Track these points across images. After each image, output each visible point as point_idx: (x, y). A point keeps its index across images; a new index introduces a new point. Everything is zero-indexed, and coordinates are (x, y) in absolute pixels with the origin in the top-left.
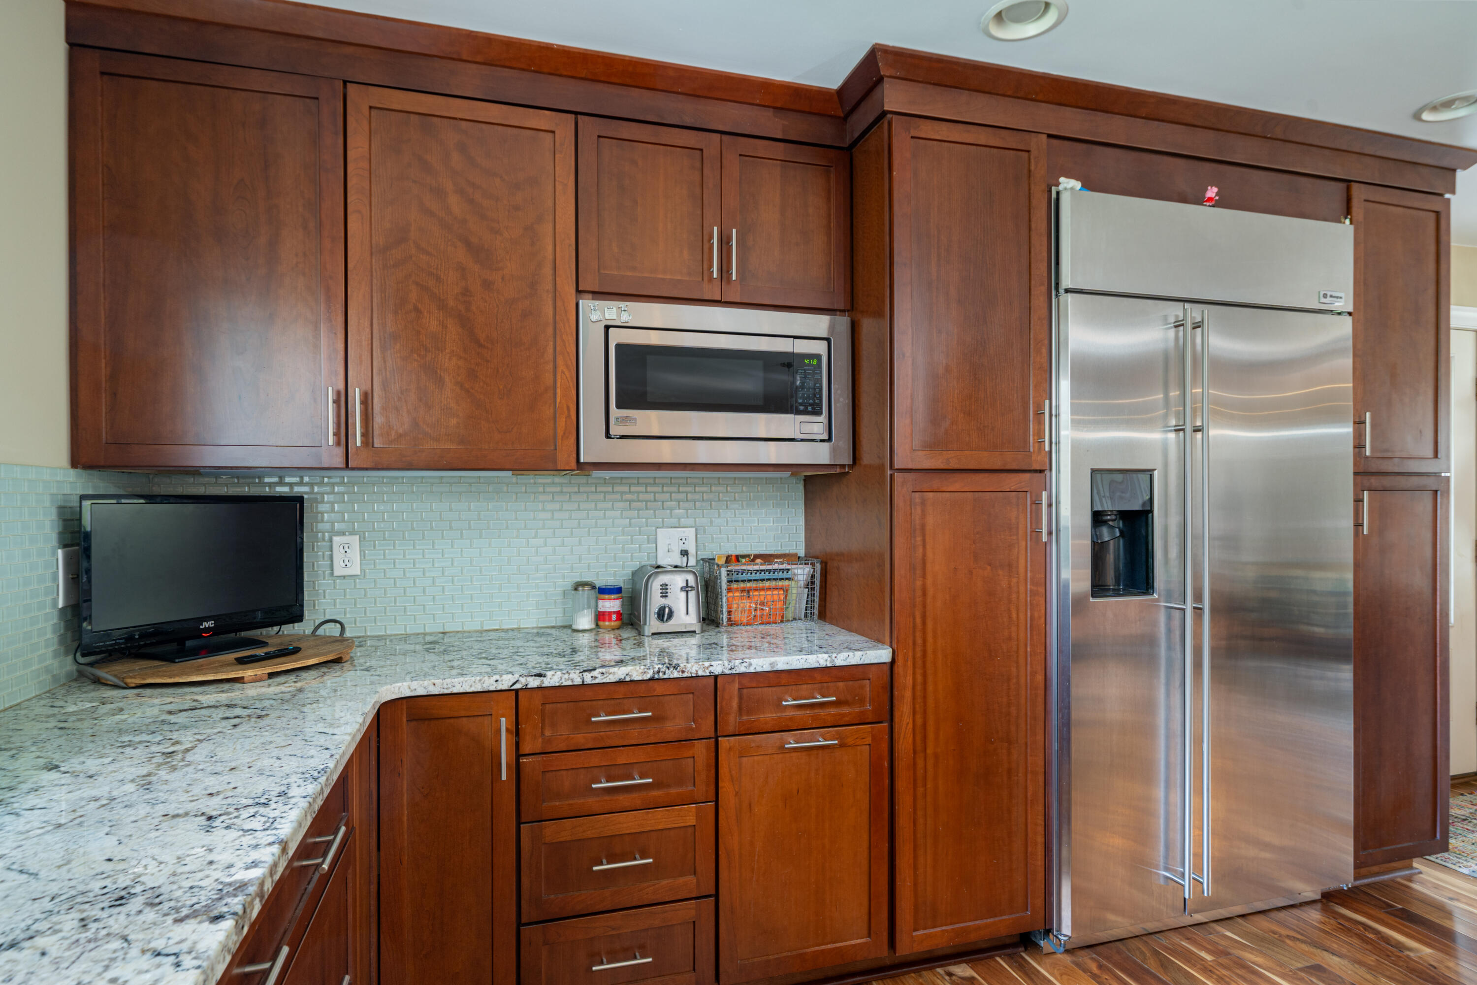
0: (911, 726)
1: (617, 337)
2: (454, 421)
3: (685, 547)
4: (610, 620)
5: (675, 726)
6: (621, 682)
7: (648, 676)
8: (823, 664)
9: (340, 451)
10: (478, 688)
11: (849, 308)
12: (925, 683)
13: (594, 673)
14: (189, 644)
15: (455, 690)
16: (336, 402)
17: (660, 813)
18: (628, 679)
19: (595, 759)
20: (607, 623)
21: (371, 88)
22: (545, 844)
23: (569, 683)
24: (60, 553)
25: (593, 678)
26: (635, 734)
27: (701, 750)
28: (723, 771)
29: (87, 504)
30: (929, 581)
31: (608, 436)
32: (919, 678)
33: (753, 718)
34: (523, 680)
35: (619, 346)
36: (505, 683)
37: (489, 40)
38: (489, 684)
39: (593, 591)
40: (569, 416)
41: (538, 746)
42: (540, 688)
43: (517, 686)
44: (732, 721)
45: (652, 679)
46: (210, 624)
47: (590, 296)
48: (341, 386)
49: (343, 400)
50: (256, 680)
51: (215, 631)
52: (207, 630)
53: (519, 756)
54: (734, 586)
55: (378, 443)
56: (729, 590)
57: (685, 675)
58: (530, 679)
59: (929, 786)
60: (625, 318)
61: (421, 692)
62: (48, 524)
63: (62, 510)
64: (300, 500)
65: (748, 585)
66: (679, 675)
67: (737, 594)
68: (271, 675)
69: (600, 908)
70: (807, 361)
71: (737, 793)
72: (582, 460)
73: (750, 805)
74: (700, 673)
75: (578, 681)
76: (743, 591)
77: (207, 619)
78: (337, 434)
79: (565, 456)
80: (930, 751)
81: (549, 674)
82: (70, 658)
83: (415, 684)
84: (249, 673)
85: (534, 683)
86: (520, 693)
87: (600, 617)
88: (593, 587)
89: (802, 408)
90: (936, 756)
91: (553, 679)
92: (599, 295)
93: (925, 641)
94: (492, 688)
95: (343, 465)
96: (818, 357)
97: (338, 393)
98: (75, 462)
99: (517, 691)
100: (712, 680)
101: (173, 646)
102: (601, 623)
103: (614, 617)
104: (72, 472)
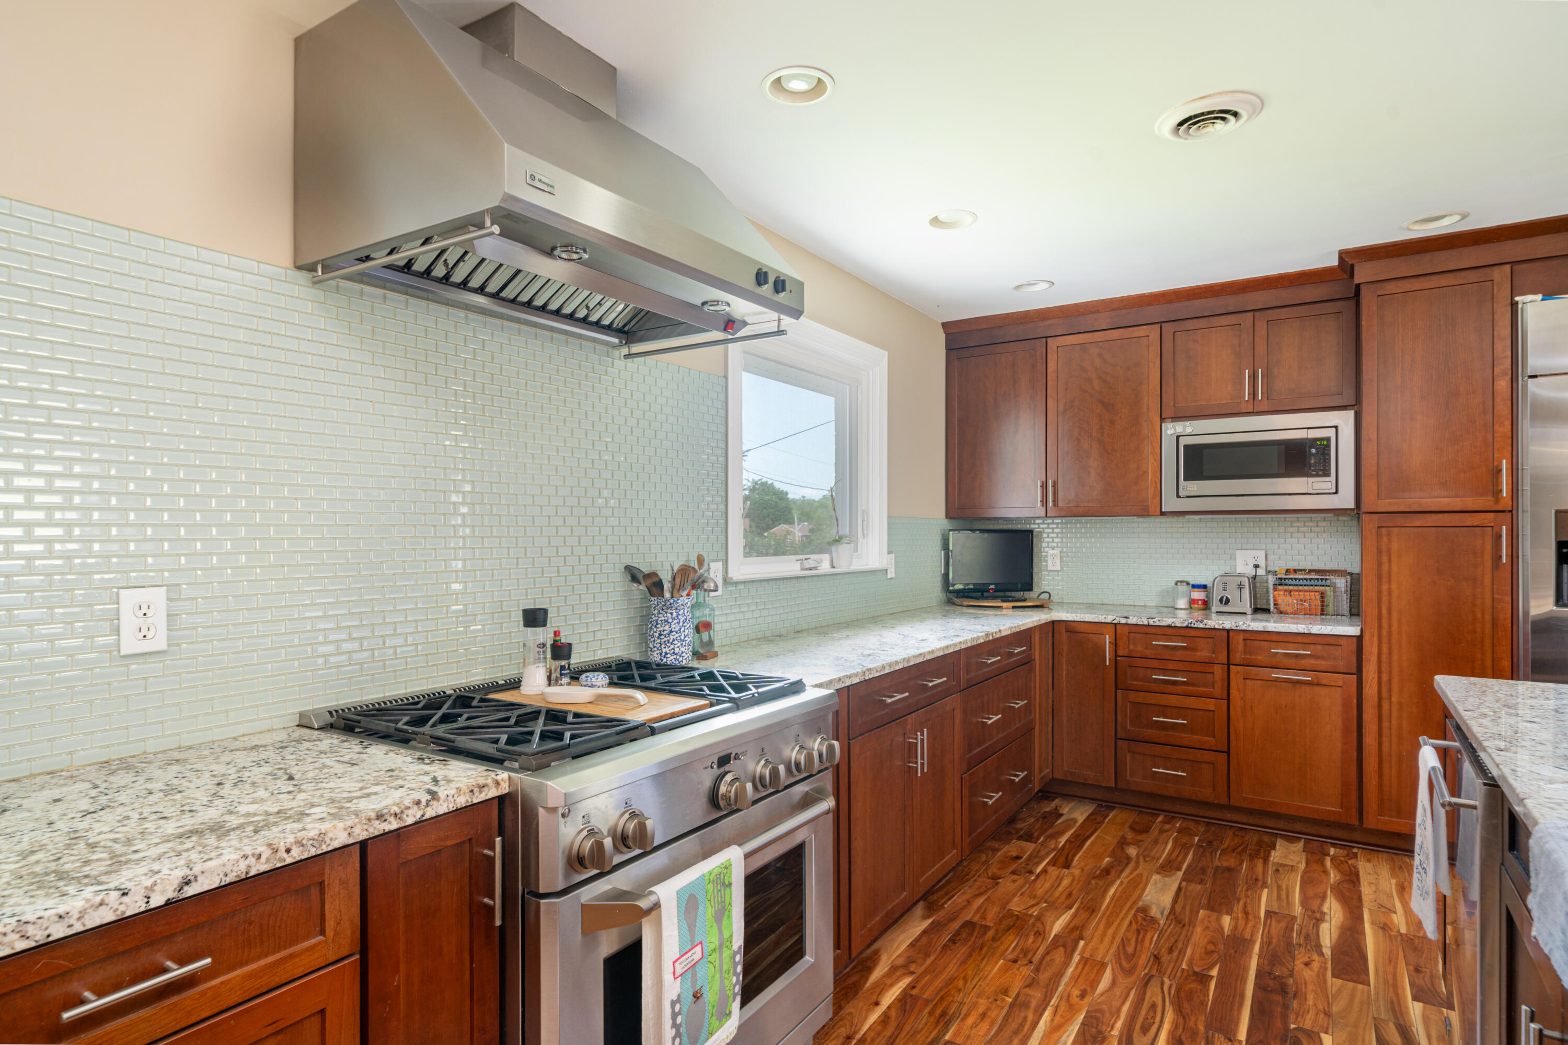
0: (1376, 680)
1: (1184, 441)
2: (1095, 493)
3: (1257, 563)
4: (1198, 604)
5: (1203, 653)
6: (1169, 627)
7: (1185, 625)
8: (1301, 631)
9: (1044, 509)
10: (1096, 620)
11: (1353, 403)
12: (1390, 653)
13: (1155, 620)
14: (986, 594)
15: (1086, 620)
16: (1042, 486)
17: (1192, 699)
18: (1173, 625)
19: (1155, 664)
20: (1196, 606)
21: (1058, 338)
22: (1129, 702)
23: (1141, 623)
24: (943, 552)
25: (1154, 622)
26: (1179, 655)
27: (1218, 670)
28: (1233, 684)
29: (951, 533)
30: (1394, 586)
31: (1178, 496)
32: (1385, 650)
33: (1253, 657)
34: (1118, 619)
35: (1185, 446)
36: (1109, 619)
37: (1112, 301)
38: (1101, 619)
39: (1187, 586)
40: (1156, 487)
41: (1126, 653)
42: (1126, 624)
43: (1115, 622)
44: (1238, 656)
45: (1187, 627)
46: (993, 587)
47: (1170, 420)
48: (1044, 480)
49: (1044, 486)
50: (1007, 608)
51: (995, 590)
52: (992, 589)
53: (1116, 656)
54: (1280, 587)
55: (1060, 505)
56: (1275, 589)
57: (1207, 627)
58: (1121, 619)
59: (1394, 722)
60: (1189, 430)
61: (1070, 619)
62: (939, 541)
63: (943, 535)
64: (1031, 532)
65: (1291, 587)
66: (1204, 626)
67: (1281, 593)
68: (1014, 607)
69: (1157, 741)
70: (1319, 443)
71: (1242, 698)
72: (1163, 510)
73: (1252, 707)
74: (1217, 627)
75: (1146, 623)
76: (1286, 591)
77: (992, 584)
78: (1042, 501)
79: (1154, 509)
80: (1394, 699)
81: (1131, 618)
82: (945, 594)
83: (1068, 615)
84: (1005, 605)
85: (1123, 621)
86: (1117, 626)
87: (1192, 602)
88: (1188, 584)
89: (1314, 473)
90: (1400, 705)
91: (1132, 620)
92: (1176, 418)
93: (1390, 626)
94: (1103, 621)
95: (1044, 515)
96: (1328, 439)
97: (1043, 482)
98: (947, 517)
99: (1115, 624)
100: (1225, 634)
101: (979, 594)
102: (1192, 606)
103: (1200, 602)
104: (946, 520)
